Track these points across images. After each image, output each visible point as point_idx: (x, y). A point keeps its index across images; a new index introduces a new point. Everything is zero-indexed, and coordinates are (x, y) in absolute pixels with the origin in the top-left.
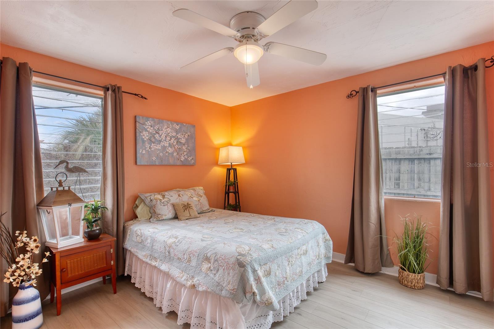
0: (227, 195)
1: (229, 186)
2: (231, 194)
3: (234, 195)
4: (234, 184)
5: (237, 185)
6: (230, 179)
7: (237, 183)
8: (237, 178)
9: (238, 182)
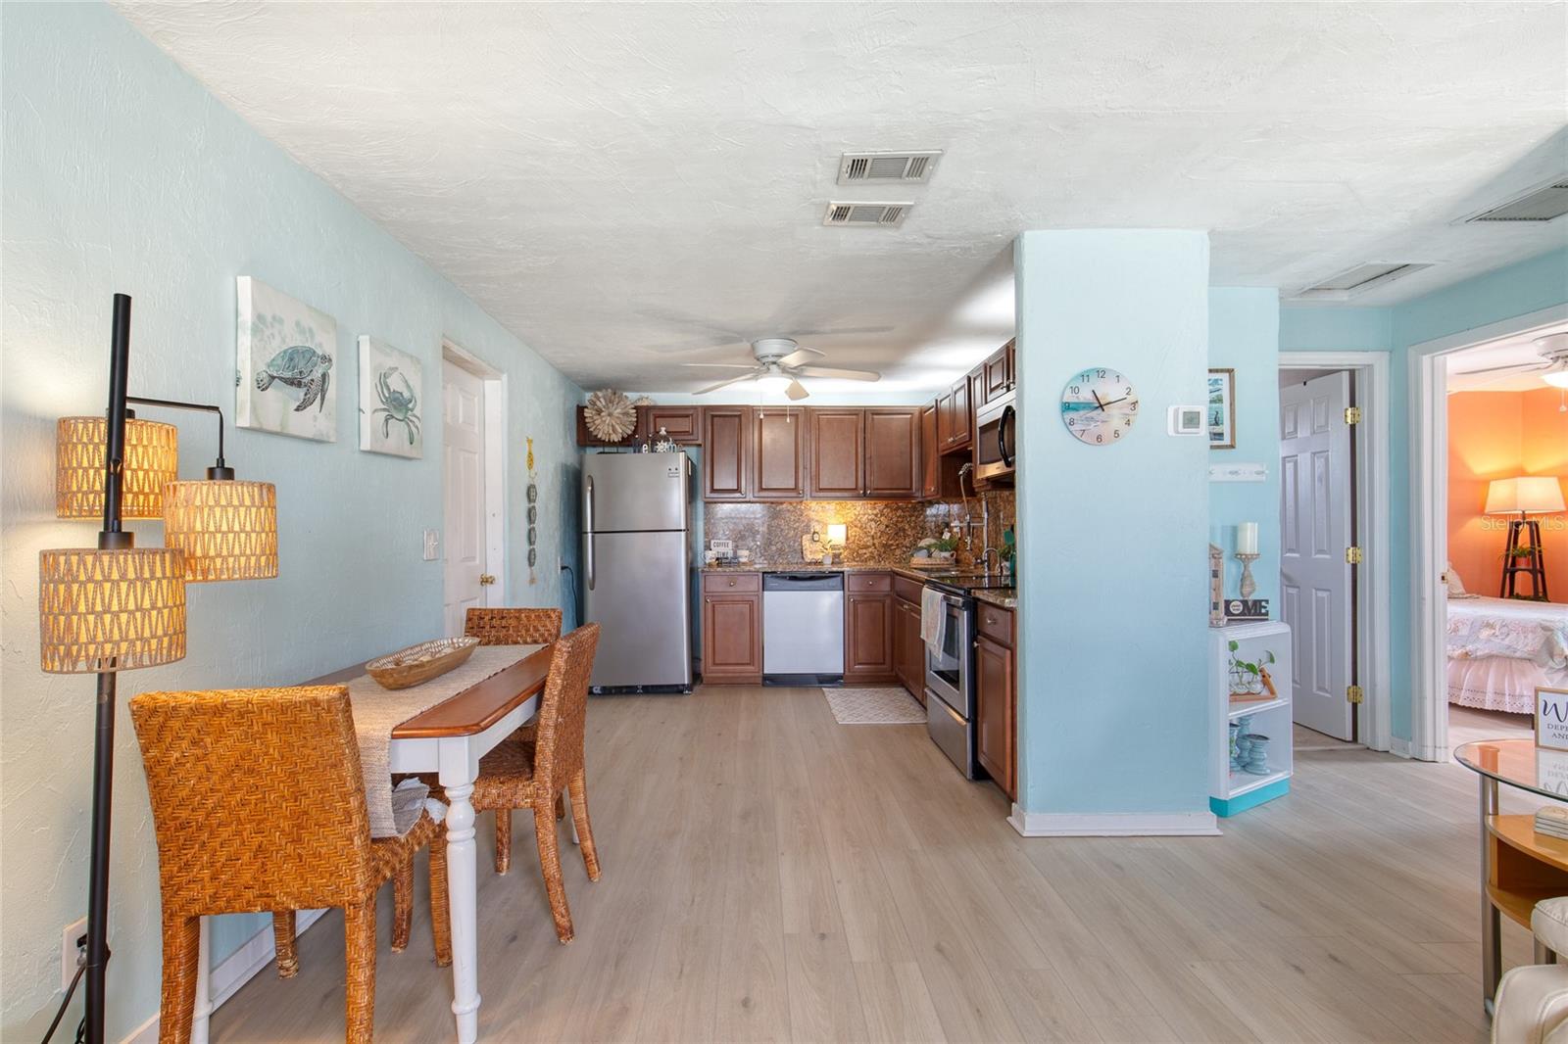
0: (1508, 575)
1: (1514, 558)
2: (1519, 575)
3: (1531, 576)
4: (1531, 553)
5: (1540, 557)
6: (1520, 544)
7: (1540, 552)
8: (1539, 541)
9: (1543, 551)
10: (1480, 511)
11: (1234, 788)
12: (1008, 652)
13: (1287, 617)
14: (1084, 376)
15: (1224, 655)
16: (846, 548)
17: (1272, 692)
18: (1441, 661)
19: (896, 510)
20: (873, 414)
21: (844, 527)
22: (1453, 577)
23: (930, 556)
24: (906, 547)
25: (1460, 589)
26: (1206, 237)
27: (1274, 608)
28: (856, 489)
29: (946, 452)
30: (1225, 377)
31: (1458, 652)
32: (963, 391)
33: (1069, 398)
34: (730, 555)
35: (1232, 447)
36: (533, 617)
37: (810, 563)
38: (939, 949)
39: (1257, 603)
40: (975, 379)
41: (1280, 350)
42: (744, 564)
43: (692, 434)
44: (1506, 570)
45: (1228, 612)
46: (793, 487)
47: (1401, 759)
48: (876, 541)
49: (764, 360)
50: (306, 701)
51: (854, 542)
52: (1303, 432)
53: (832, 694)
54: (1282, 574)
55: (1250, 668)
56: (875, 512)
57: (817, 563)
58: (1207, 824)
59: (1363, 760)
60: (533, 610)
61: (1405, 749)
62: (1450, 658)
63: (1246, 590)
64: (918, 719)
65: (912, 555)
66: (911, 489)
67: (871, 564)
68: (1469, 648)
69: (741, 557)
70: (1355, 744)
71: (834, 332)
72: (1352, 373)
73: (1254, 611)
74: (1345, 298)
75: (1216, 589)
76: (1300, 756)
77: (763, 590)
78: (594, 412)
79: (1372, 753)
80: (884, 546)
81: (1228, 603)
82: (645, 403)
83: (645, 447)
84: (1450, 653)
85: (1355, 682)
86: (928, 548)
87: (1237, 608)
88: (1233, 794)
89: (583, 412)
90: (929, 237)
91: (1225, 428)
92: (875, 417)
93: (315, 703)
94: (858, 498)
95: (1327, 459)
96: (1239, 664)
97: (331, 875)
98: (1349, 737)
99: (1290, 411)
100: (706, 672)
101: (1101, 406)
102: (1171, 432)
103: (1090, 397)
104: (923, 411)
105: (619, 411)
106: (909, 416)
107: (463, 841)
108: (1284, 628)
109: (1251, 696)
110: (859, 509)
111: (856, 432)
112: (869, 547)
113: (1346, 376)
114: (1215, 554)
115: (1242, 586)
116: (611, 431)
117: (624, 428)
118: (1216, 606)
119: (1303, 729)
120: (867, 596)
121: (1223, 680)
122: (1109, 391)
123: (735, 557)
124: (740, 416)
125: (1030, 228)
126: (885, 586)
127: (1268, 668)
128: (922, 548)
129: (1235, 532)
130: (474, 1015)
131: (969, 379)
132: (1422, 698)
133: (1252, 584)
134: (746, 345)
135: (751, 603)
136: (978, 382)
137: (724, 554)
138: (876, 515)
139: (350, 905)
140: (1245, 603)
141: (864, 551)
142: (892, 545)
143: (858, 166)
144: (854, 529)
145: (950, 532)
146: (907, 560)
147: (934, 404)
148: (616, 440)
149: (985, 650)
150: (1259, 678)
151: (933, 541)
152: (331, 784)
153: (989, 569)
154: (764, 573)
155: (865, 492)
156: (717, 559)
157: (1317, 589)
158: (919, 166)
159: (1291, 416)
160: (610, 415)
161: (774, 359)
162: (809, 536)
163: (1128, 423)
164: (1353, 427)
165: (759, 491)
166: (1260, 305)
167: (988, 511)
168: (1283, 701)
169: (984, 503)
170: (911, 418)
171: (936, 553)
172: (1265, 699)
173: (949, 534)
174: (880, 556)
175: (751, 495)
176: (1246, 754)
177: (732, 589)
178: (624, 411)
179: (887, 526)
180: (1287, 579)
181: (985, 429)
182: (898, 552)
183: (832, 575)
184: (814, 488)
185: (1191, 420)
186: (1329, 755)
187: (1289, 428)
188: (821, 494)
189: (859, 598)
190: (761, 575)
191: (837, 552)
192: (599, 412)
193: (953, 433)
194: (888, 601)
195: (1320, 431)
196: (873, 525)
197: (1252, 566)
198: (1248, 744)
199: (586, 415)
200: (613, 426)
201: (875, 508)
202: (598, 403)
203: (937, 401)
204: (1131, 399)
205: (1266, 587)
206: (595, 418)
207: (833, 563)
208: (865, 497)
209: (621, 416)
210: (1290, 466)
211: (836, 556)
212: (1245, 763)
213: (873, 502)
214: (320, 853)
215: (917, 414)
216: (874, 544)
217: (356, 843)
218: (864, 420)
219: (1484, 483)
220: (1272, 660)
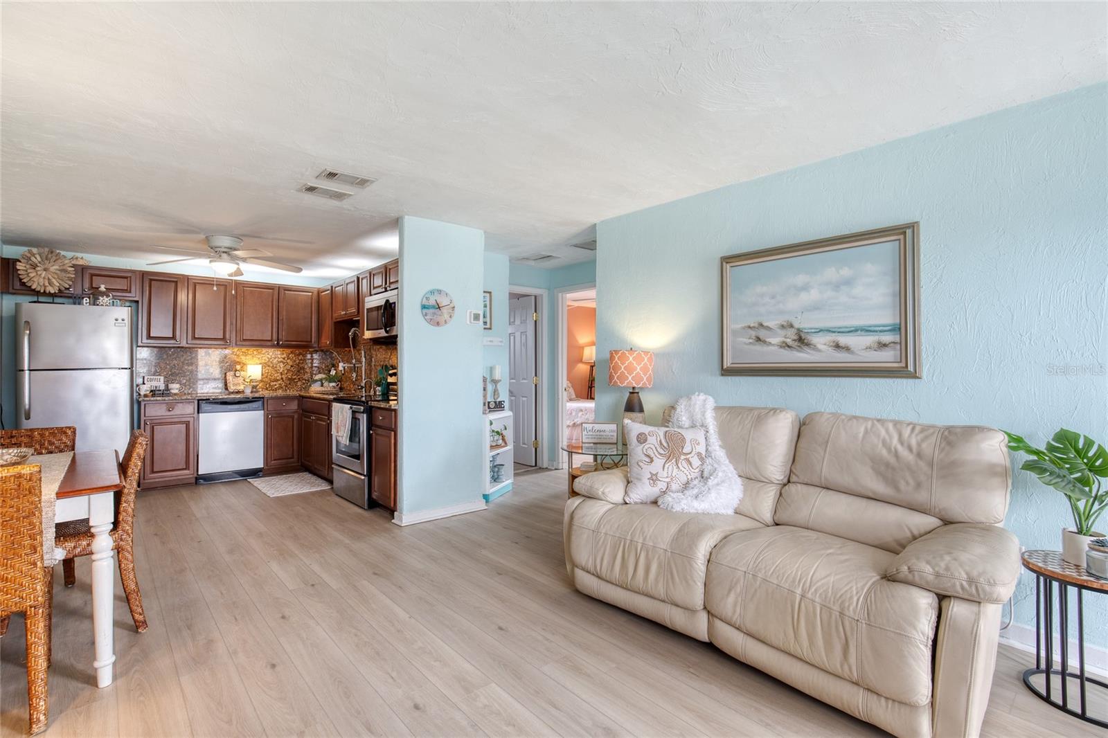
0: (589, 389)
10: (581, 361)
11: (492, 489)
12: (393, 433)
13: (511, 409)
14: (432, 292)
15: (488, 428)
16: (262, 381)
17: (506, 443)
18: (565, 427)
19: (299, 355)
20: (285, 290)
21: (260, 366)
22: (572, 390)
23: (322, 386)
24: (306, 380)
25: (574, 396)
26: (483, 233)
27: (506, 405)
28: (271, 340)
29: (338, 320)
30: (488, 295)
31: (571, 424)
32: (353, 284)
33: (425, 302)
34: (162, 387)
35: (490, 329)
36: (47, 434)
37: (232, 393)
38: (375, 574)
39: (500, 402)
40: (362, 279)
41: (510, 284)
42: (175, 394)
43: (130, 292)
44: (589, 387)
45: (489, 408)
46: (222, 337)
47: (552, 470)
48: (283, 376)
49: (217, 249)
50: (11, 476)
51: (267, 377)
52: (518, 322)
53: (257, 482)
54: (510, 391)
55: (498, 433)
56: (283, 356)
57: (238, 392)
58: (482, 505)
59: (539, 472)
60: (47, 429)
61: (553, 466)
62: (568, 426)
63: (496, 397)
64: (324, 486)
65: (310, 386)
66: (311, 341)
67: (280, 393)
68: (575, 421)
69: (172, 389)
70: (536, 468)
71: (273, 239)
72: (536, 297)
73: (499, 406)
74: (533, 264)
75: (485, 396)
76: (516, 475)
77: (198, 413)
78: (28, 266)
79: (542, 469)
80: (289, 379)
81: (489, 403)
82: (81, 262)
83: (86, 300)
84: (568, 424)
85: (536, 439)
86: (321, 380)
87: (492, 405)
88: (491, 491)
89: (16, 265)
90: (355, 207)
91: (488, 320)
92: (286, 292)
93: (20, 476)
94: (273, 346)
95: (526, 335)
96: (493, 431)
97: (16, 591)
98: (534, 465)
99: (513, 310)
100: (144, 479)
101: (439, 308)
102: (468, 323)
103: (434, 303)
104: (319, 292)
105: (54, 267)
106: (310, 294)
107: (107, 558)
108: (510, 413)
109: (498, 446)
110: (271, 354)
111: (272, 302)
112: (278, 380)
113: (533, 298)
114: (485, 380)
115: (494, 395)
116: (47, 284)
117: (61, 282)
118: (484, 405)
119: (517, 464)
120: (279, 414)
121: (488, 440)
122: (443, 301)
123: (167, 389)
124: (176, 282)
125: (408, 215)
126: (294, 406)
127: (505, 433)
128: (317, 381)
129: (492, 369)
130: (110, 668)
131: (358, 278)
132: (558, 442)
133: (498, 393)
134: (202, 236)
135: (187, 424)
136: (365, 281)
137: (156, 387)
138: (284, 359)
139: (31, 607)
140: (495, 402)
141: (275, 383)
142: (295, 379)
143: (332, 175)
144: (267, 368)
145: (335, 370)
146: (307, 388)
147: (330, 288)
148: (52, 292)
149: (377, 434)
150: (501, 437)
151: (324, 376)
152: (22, 529)
153: (366, 392)
154: (198, 400)
155: (278, 343)
156: (151, 391)
157: (523, 397)
158: (363, 182)
159: (512, 314)
160: (45, 270)
161: (225, 250)
162: (232, 373)
163: (451, 317)
164: (536, 321)
165: (192, 339)
166: (502, 262)
167: (365, 357)
168: (510, 447)
169: (363, 352)
170: (312, 295)
171: (326, 384)
172: (504, 447)
173: (335, 372)
174: (286, 386)
175: (185, 342)
176: (495, 474)
177: (172, 413)
178: (62, 268)
179: (292, 366)
180: (511, 393)
181: (370, 310)
182: (299, 383)
183: (254, 400)
184: (238, 339)
185: (476, 317)
186: (527, 473)
187: (512, 320)
188: (244, 343)
189: (275, 415)
190: (196, 402)
191: (255, 384)
192: (34, 267)
193: (345, 309)
194: (296, 416)
195: (523, 322)
196: (282, 365)
197: (499, 386)
198: (496, 469)
199: (18, 267)
200: (49, 279)
201: (283, 354)
202: (33, 259)
203: (332, 287)
204: (452, 305)
205: (504, 396)
206: (29, 271)
207: (252, 392)
208: (278, 346)
209: (58, 272)
210: (512, 338)
211: (254, 387)
212: (495, 479)
213: (281, 350)
214: (7, 578)
215: (316, 293)
216: (282, 379)
217: (38, 566)
218: (278, 292)
219: (582, 348)
220: (506, 429)
